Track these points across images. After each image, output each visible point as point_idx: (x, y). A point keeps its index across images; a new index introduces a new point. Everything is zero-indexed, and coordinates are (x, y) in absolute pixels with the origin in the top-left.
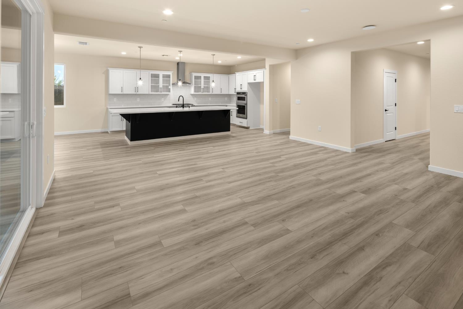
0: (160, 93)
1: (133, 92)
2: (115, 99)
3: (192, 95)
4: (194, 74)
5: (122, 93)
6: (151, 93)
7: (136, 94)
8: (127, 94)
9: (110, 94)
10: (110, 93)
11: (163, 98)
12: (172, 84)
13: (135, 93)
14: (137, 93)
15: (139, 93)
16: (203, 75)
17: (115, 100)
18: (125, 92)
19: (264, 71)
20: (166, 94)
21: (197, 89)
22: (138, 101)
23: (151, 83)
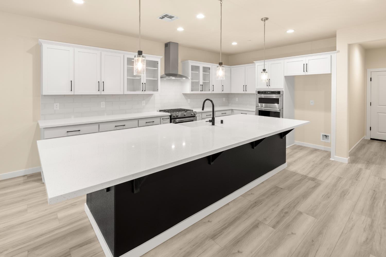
0: (143, 93)
1: (95, 92)
2: (55, 105)
3: (185, 95)
4: (191, 63)
5: (72, 93)
6: (127, 92)
7: (98, 95)
8: (82, 95)
9: (45, 96)
10: (45, 93)
11: (144, 101)
12: (161, 77)
13: (98, 93)
14: (103, 93)
15: (105, 93)
16: (202, 65)
17: (57, 106)
18: (77, 91)
19: (333, 55)
20: (149, 95)
21: (194, 85)
22: (102, 107)
23: (128, 76)
